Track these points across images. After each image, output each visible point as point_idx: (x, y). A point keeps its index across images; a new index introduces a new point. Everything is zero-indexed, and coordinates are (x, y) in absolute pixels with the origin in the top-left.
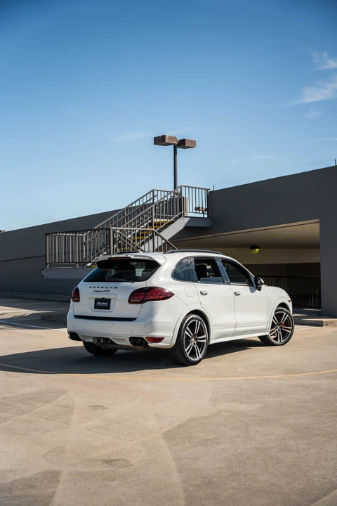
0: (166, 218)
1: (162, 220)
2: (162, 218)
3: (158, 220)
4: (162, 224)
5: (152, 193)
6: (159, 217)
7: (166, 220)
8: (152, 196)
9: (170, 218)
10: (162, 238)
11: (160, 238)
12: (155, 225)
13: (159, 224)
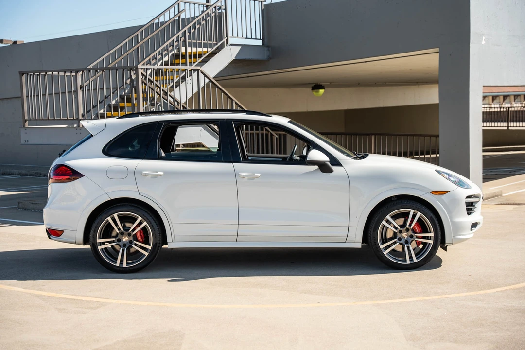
0: (205, 46)
1: (200, 49)
2: (200, 45)
3: (194, 50)
4: (200, 56)
5: (176, 7)
6: (195, 45)
7: (205, 49)
8: (176, 12)
9: (211, 46)
10: (205, 76)
11: (201, 76)
12: (190, 56)
13: (195, 56)
